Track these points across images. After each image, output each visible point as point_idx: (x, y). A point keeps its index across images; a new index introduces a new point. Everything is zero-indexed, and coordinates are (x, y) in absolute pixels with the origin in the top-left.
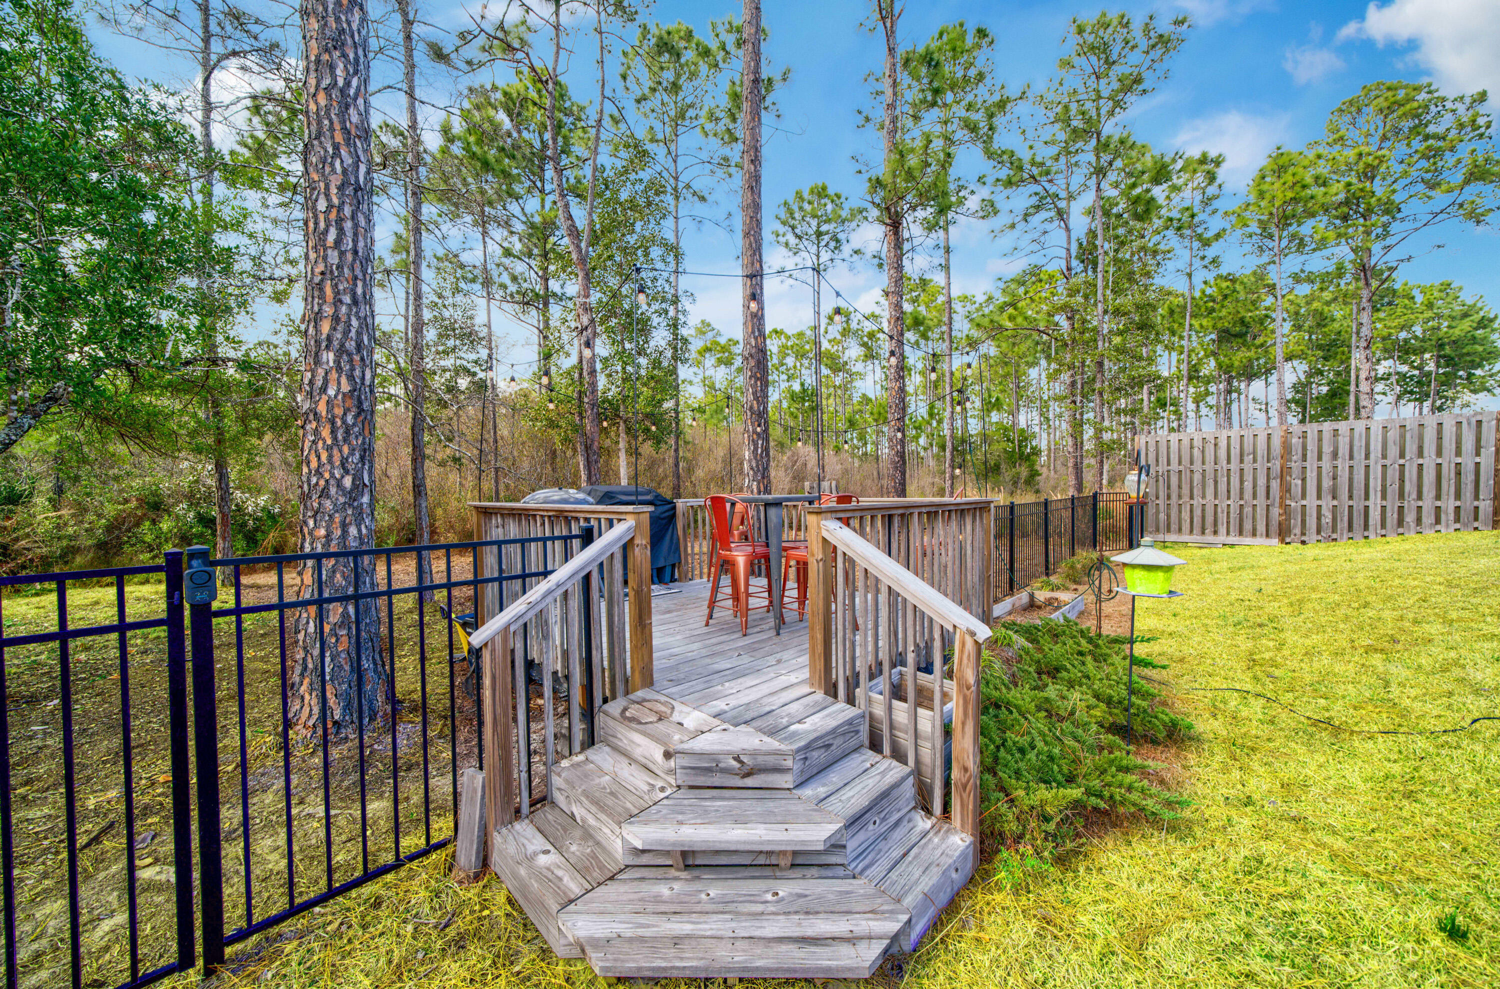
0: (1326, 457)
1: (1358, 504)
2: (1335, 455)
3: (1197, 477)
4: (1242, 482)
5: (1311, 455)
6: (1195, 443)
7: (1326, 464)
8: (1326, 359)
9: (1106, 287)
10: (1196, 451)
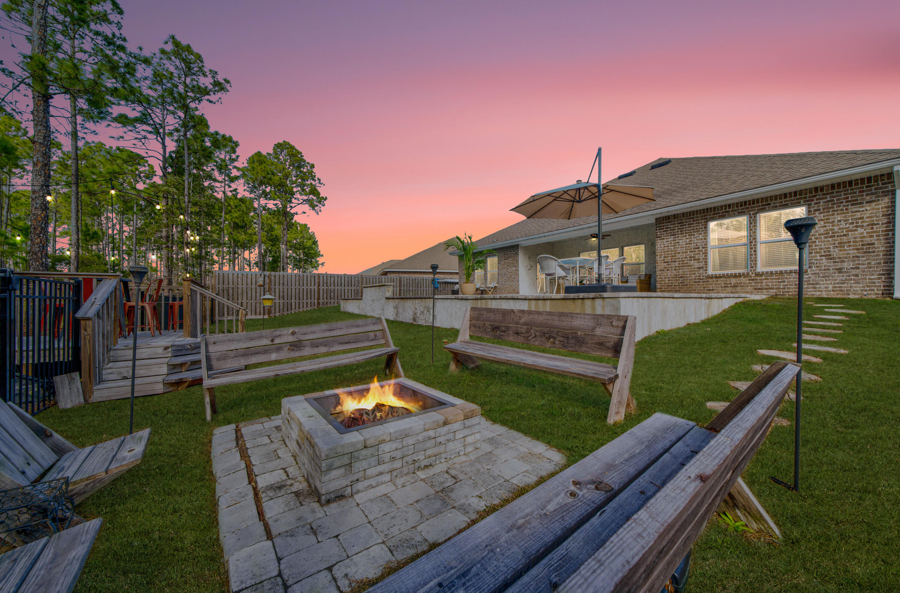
0: (281, 285)
1: (289, 301)
2: (283, 284)
3: (240, 291)
4: (256, 293)
5: (277, 284)
6: (239, 276)
7: (281, 287)
8: (272, 245)
9: (189, 188)
10: (239, 279)
